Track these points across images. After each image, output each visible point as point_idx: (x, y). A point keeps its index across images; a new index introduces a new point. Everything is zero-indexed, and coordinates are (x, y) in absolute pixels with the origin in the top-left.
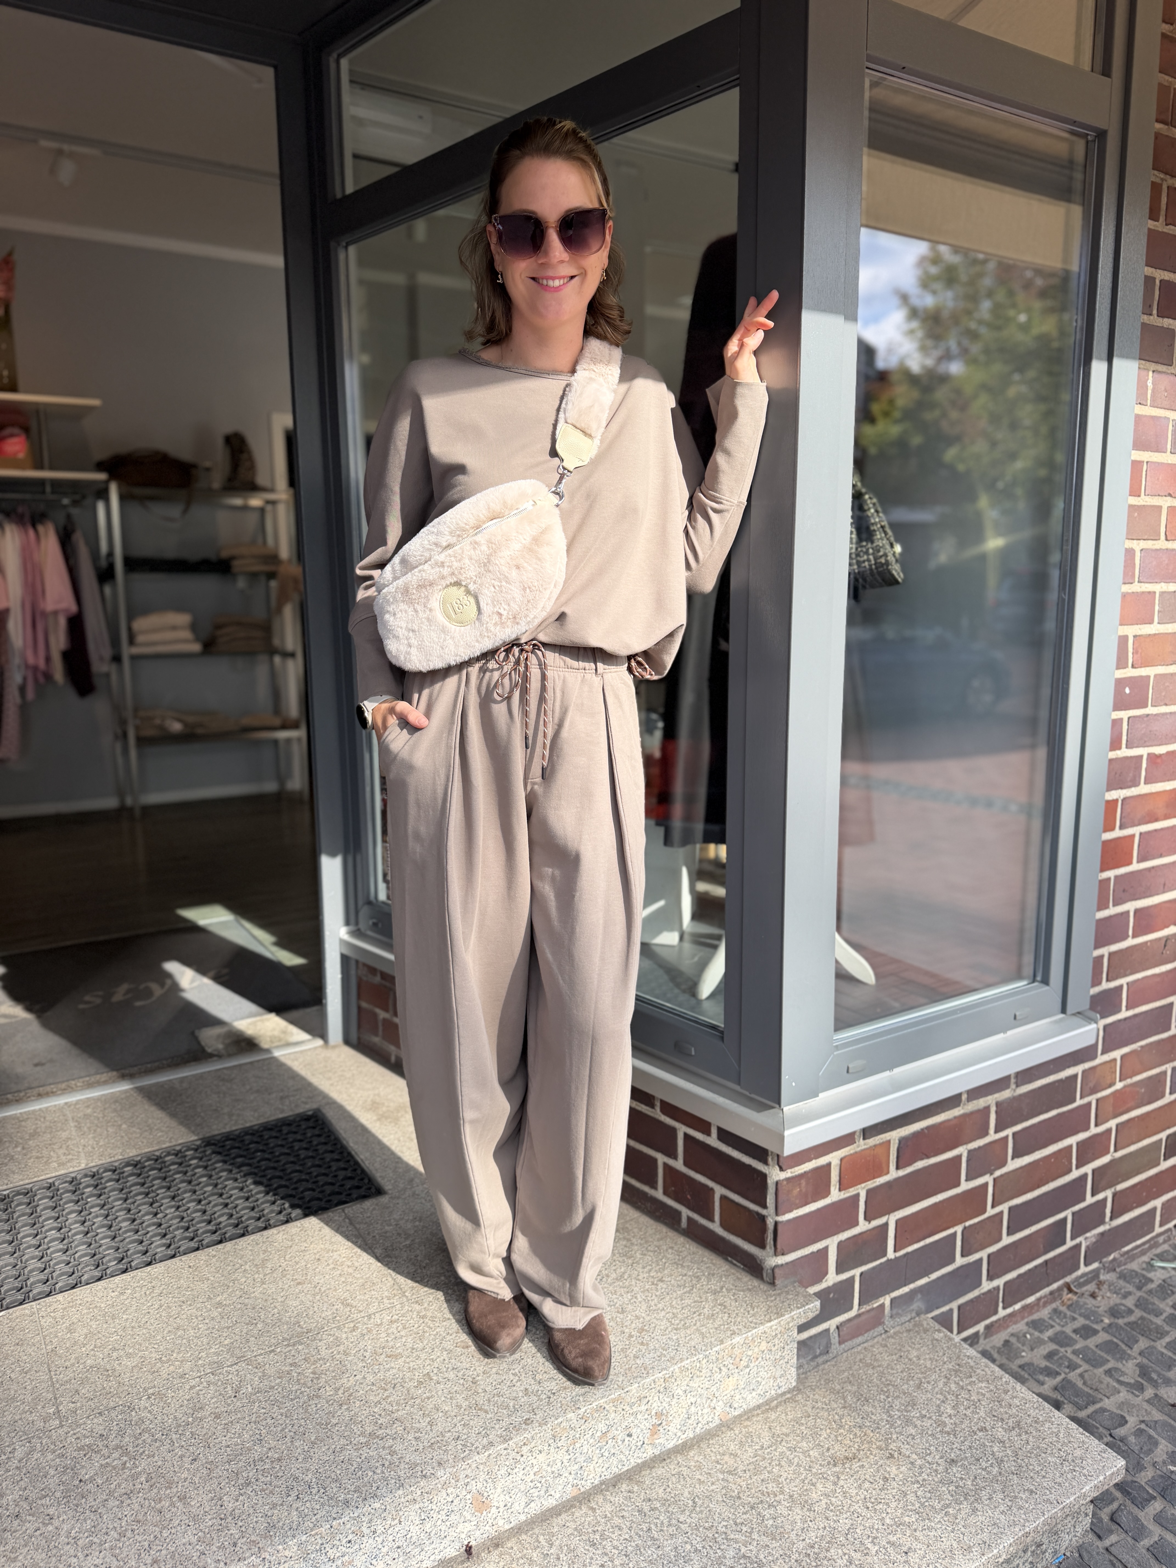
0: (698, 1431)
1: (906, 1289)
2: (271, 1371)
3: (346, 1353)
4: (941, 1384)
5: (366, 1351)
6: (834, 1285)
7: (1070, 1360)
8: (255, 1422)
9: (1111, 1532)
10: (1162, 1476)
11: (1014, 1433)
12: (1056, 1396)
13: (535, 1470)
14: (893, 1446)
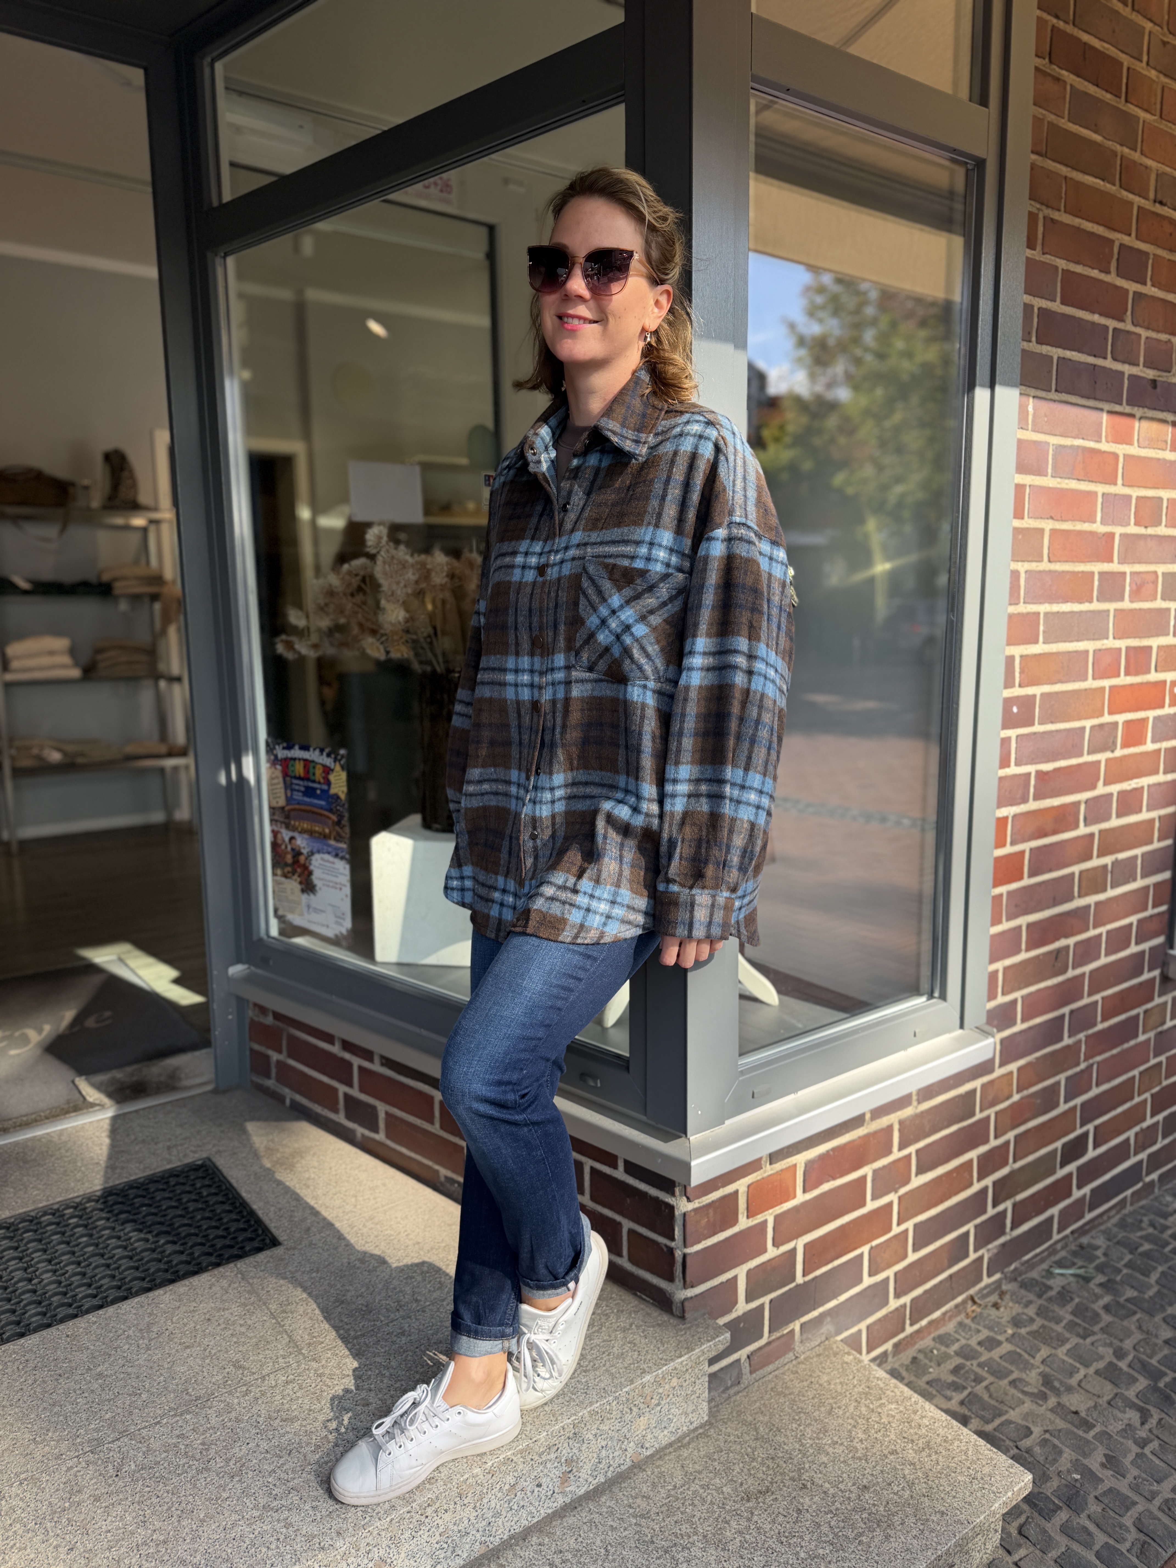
0: (609, 1474)
1: (815, 1314)
2: (155, 1445)
3: (238, 1420)
4: (851, 1409)
5: (260, 1416)
6: (745, 1314)
7: (976, 1374)
8: (139, 1503)
9: (1020, 1546)
10: (1066, 1486)
11: (924, 1454)
12: (964, 1410)
13: (441, 1530)
14: (805, 1476)
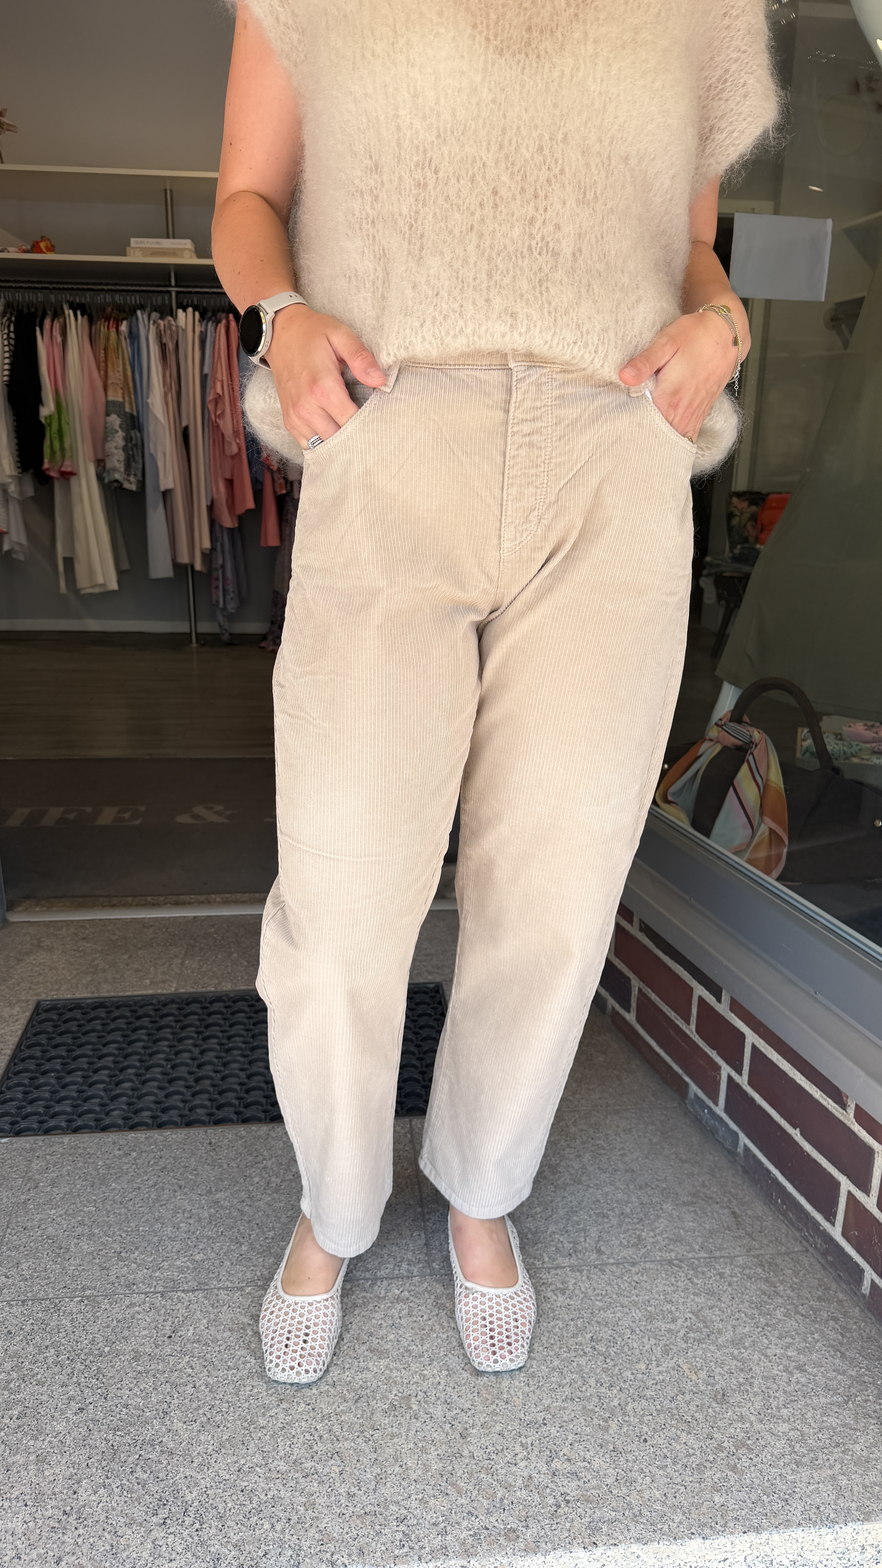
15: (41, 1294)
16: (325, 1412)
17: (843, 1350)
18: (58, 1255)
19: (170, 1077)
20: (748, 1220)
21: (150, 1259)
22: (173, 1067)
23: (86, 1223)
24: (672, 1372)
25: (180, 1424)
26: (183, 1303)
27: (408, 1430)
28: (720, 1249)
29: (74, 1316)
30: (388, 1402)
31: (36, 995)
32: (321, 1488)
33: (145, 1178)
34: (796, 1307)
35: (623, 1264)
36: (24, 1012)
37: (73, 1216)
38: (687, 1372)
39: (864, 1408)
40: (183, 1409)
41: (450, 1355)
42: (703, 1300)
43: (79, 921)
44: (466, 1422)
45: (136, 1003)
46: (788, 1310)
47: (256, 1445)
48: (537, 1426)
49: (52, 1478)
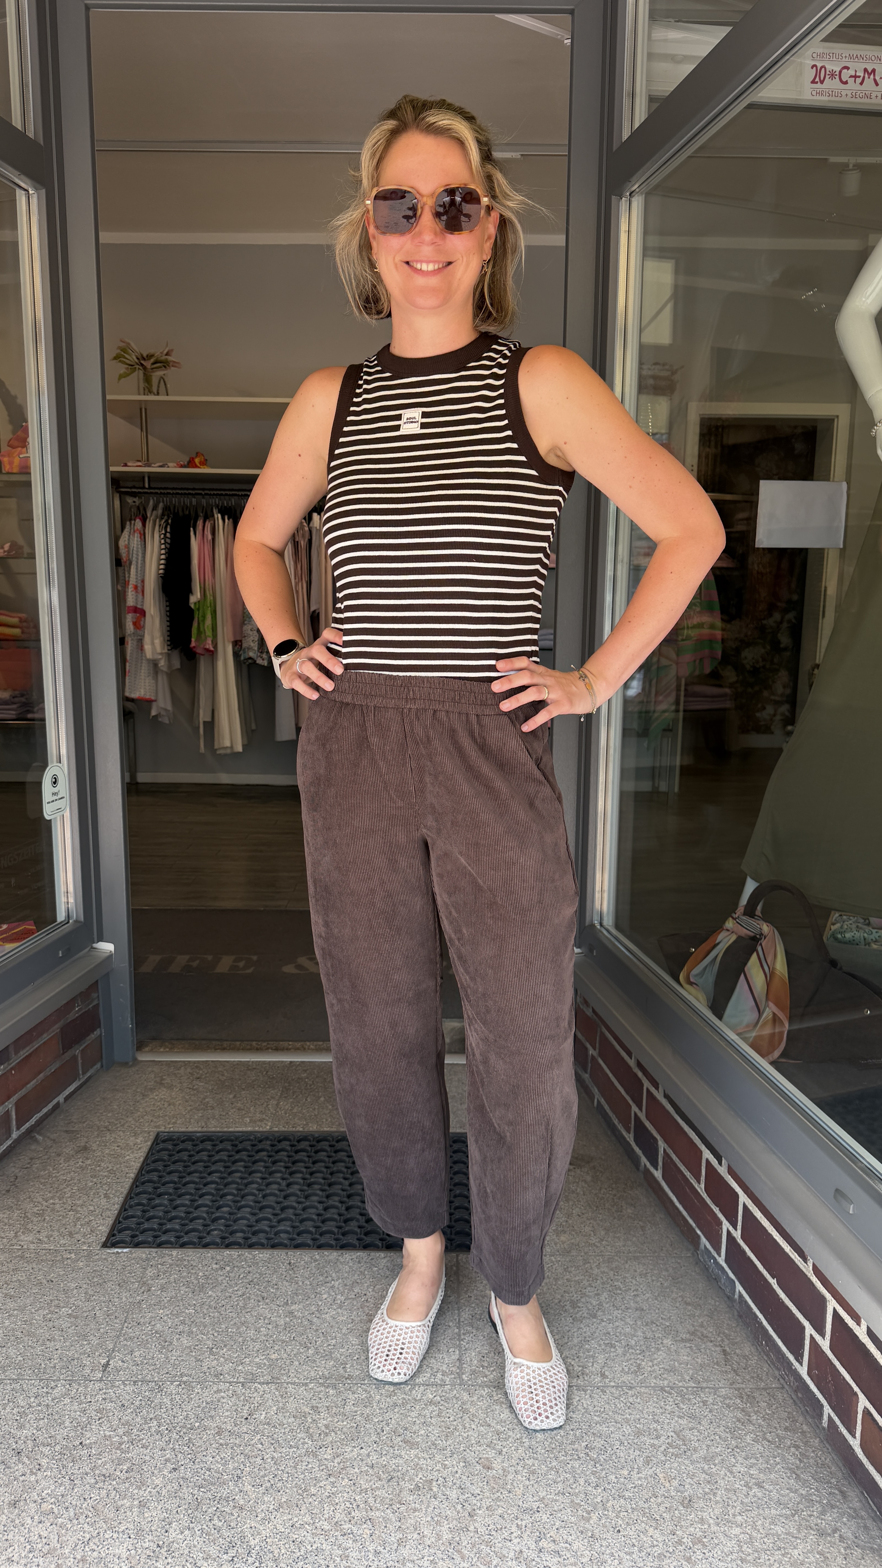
8: (246, 1456)
15: (149, 1377)
16: (364, 1487)
17: (798, 1472)
18: (163, 1347)
19: (261, 1205)
20: (736, 1358)
21: (235, 1356)
22: (264, 1197)
23: (187, 1322)
24: (649, 1478)
25: (250, 1487)
26: (259, 1393)
27: (428, 1507)
28: (707, 1381)
29: (173, 1397)
30: (414, 1484)
31: (156, 1127)
32: (355, 1545)
33: (236, 1288)
34: (765, 1434)
35: (621, 1387)
36: (146, 1142)
37: (177, 1315)
38: (662, 1480)
39: (808, 1521)
40: (253, 1476)
41: (468, 1451)
42: (685, 1422)
43: (195, 1062)
44: (475, 1505)
45: (237, 1138)
46: (757, 1436)
47: (307, 1508)
48: (532, 1512)
49: (150, 1520)
